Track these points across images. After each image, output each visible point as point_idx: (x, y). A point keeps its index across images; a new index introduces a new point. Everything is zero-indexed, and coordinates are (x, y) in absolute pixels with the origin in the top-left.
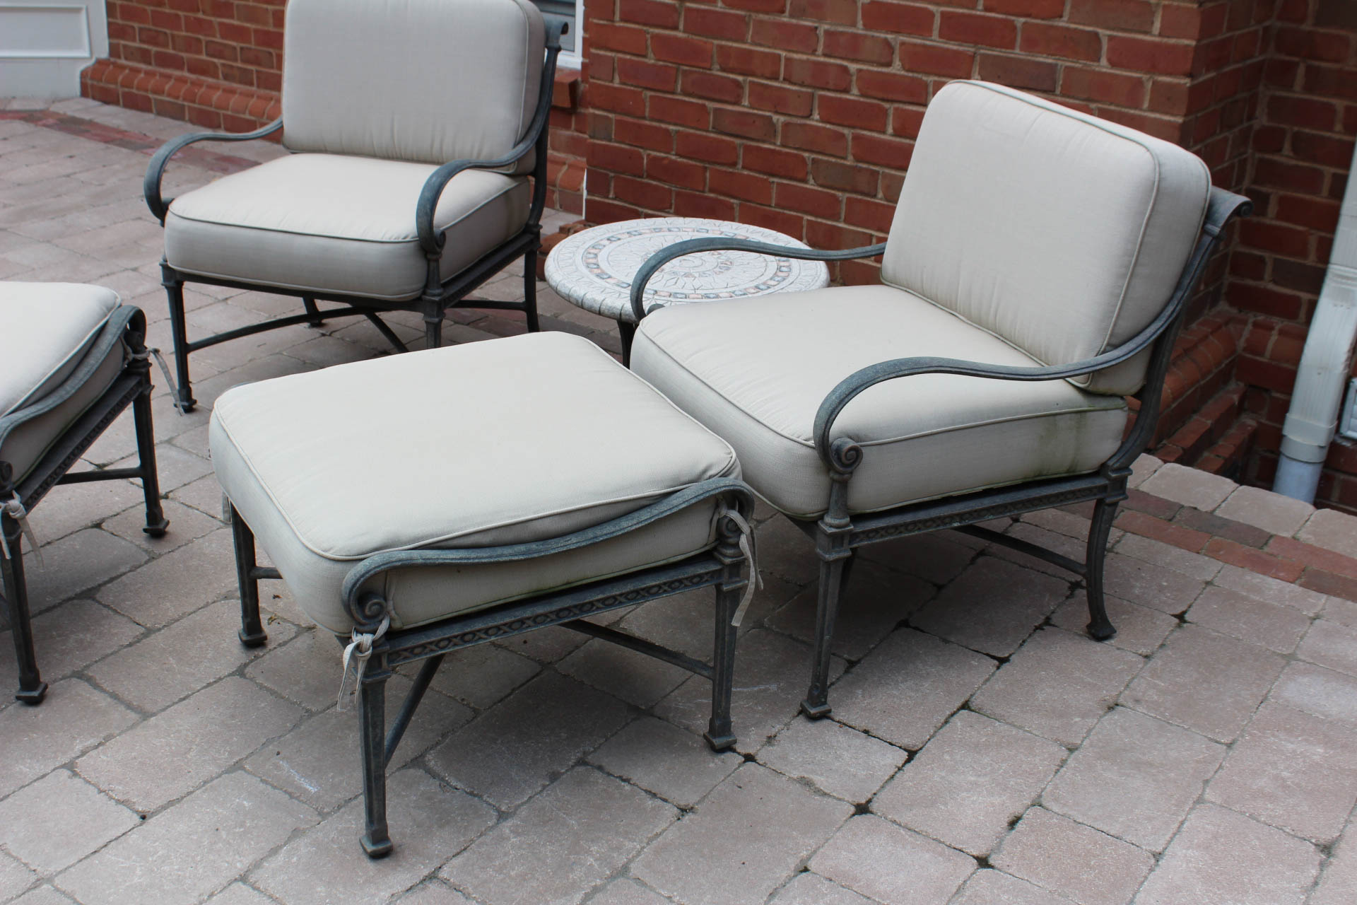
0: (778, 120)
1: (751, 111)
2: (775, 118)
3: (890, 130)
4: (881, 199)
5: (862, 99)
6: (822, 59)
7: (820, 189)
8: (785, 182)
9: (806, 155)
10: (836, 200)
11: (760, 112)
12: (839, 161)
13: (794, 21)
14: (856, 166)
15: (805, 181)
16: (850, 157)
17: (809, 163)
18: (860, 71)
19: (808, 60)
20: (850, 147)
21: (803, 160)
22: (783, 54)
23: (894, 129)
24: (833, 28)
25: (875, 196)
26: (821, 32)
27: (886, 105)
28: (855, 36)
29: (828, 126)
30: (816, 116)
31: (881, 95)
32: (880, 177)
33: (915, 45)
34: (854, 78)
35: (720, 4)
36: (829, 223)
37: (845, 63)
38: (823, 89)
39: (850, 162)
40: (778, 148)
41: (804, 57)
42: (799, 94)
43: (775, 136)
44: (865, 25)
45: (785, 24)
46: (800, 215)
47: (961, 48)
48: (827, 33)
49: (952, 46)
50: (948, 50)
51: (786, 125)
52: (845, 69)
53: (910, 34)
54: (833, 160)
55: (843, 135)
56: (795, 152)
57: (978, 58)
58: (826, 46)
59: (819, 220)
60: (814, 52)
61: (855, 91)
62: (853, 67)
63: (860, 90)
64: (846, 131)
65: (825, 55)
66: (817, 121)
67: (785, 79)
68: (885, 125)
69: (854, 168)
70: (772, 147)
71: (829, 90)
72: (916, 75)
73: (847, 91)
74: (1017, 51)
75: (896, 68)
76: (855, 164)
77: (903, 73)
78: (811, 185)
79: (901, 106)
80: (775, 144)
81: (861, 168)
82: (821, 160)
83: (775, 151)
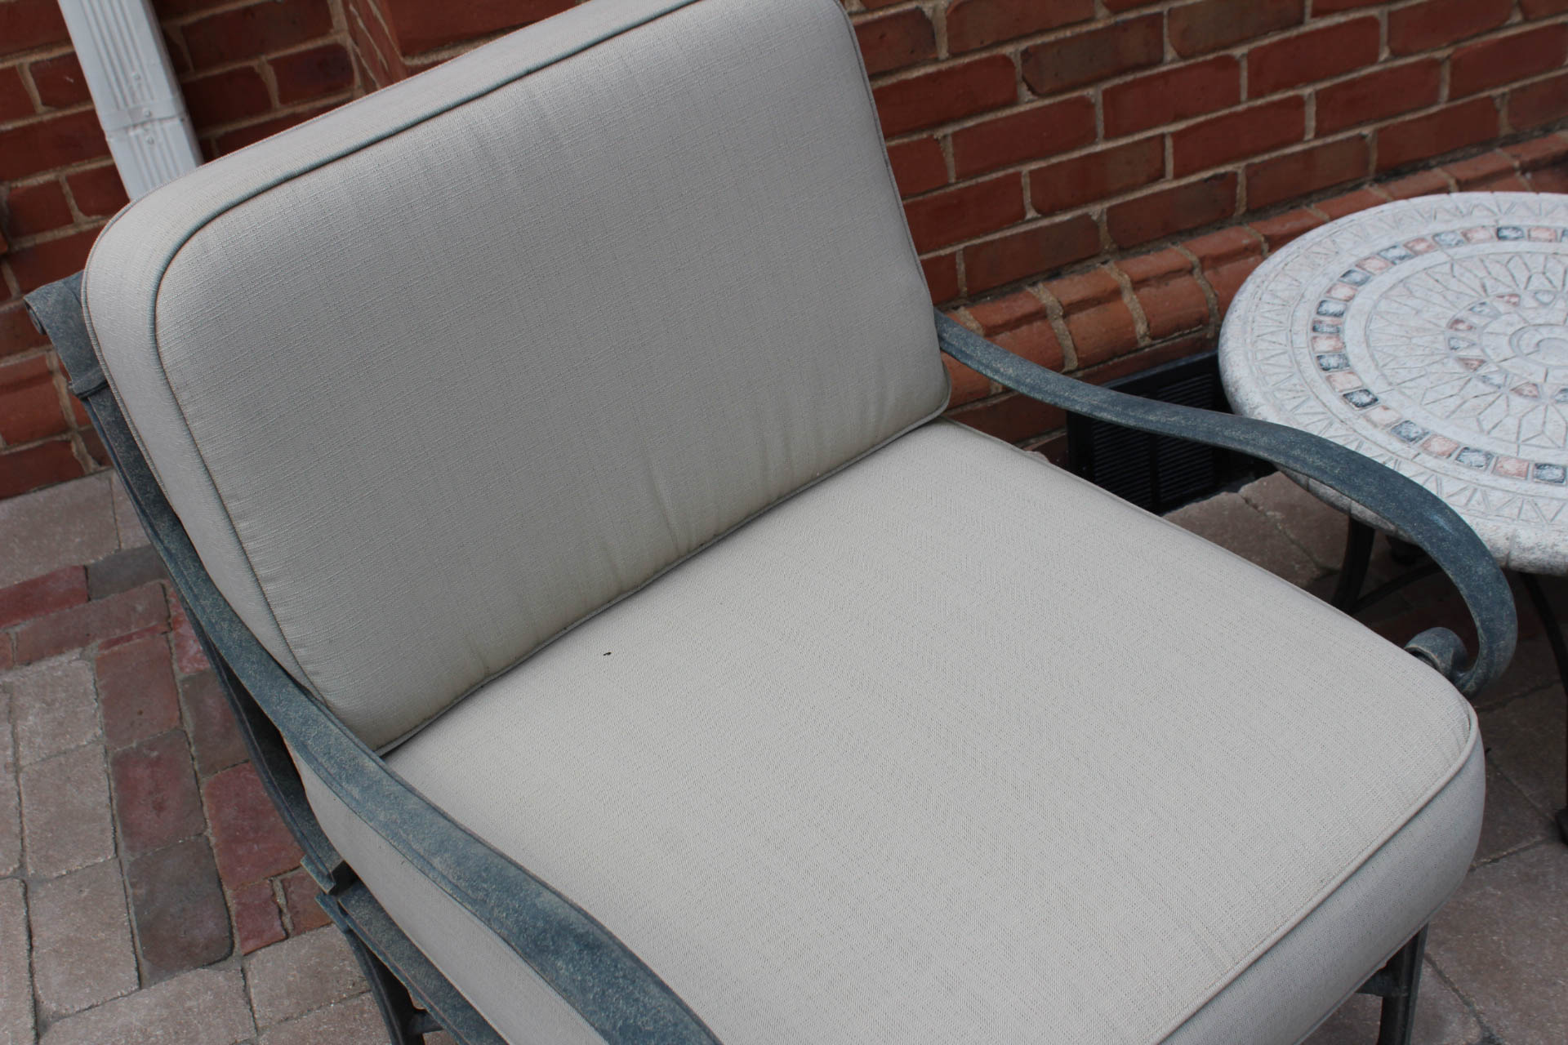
0: (934, 9)
1: (869, 17)
4: (1173, 61)
7: (1047, 102)
8: (970, 124)
9: (1009, 50)
10: (1086, 105)
11: (892, 11)
12: (1085, 28)
14: (1117, 24)
15: (1013, 101)
16: (1102, 12)
17: (1018, 62)
21: (1006, 61)
25: (1159, 61)
32: (1165, 21)
36: (1076, 154)
39: (1102, 19)
40: (944, 66)
43: (933, 44)
46: (1011, 171)
54: (1068, 33)
56: (984, 55)
59: (1054, 160)
69: (1115, 27)
70: (931, 69)
76: (1112, 21)
78: (1028, 103)
80: (936, 60)
81: (1127, 23)
82: (1044, 46)
83: (939, 73)
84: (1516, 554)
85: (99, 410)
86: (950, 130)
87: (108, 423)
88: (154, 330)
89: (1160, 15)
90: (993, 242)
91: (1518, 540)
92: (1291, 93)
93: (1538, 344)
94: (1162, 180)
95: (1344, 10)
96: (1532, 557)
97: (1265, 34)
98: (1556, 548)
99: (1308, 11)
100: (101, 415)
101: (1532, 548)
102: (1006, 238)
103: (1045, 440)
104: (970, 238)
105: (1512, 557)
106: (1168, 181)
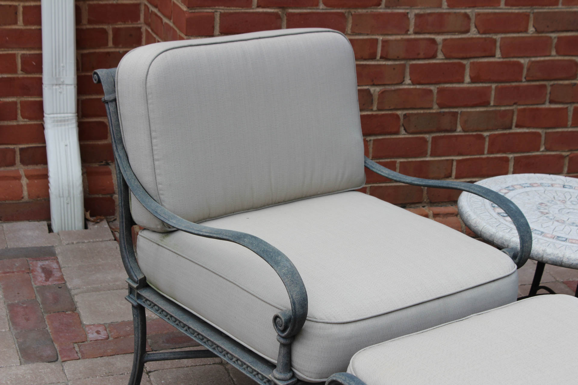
0: (374, 91)
2: (372, 89)
3: (467, 79)
4: (460, 132)
5: (446, 61)
6: (413, 37)
7: (410, 136)
8: (380, 137)
9: (399, 112)
10: (425, 141)
12: (428, 111)
13: (389, 11)
14: (440, 112)
15: (397, 133)
16: (436, 106)
17: (402, 118)
18: (445, 40)
19: (402, 40)
20: (435, 99)
21: (397, 116)
22: (380, 38)
23: (471, 78)
24: (422, 12)
25: (455, 131)
26: (411, 16)
27: (464, 62)
28: (441, 15)
29: (418, 87)
30: (408, 81)
31: (461, 55)
32: (459, 115)
33: (488, 14)
34: (440, 47)
35: (322, 6)
36: (418, 159)
37: (432, 36)
38: (414, 59)
39: (435, 109)
40: (374, 113)
41: (399, 37)
42: (393, 67)
43: (372, 103)
44: (448, 5)
45: (381, 14)
46: (393, 160)
47: (521, 11)
48: (417, 16)
49: (515, 10)
50: (512, 13)
51: (382, 93)
52: (433, 41)
53: (483, 6)
54: (422, 111)
55: (431, 91)
56: (390, 112)
57: (531, 16)
58: (416, 25)
59: (410, 160)
60: (406, 32)
61: (440, 55)
62: (439, 38)
63: (444, 55)
64: (432, 87)
65: (416, 33)
66: (409, 84)
67: (381, 58)
68: (463, 77)
69: (440, 113)
70: (369, 113)
71: (419, 59)
72: (488, 36)
73: (434, 57)
74: (560, 6)
75: (473, 33)
76: (439, 111)
77: (478, 36)
78: (403, 135)
79: (475, 60)
80: (372, 110)
81: (444, 112)
82: (412, 114)
83: (372, 115)
84: (545, 256)
85: (111, 107)
86: (372, 138)
87: (112, 111)
88: (147, 75)
89: (457, 113)
90: (381, 187)
91: (546, 251)
92: (504, 155)
93: (568, 213)
94: (450, 178)
95: (528, 127)
96: (550, 257)
97: (497, 129)
98: (558, 255)
99: (514, 124)
100: (111, 108)
101: (550, 254)
102: (387, 186)
104: (373, 183)
105: (544, 257)
106: (452, 179)
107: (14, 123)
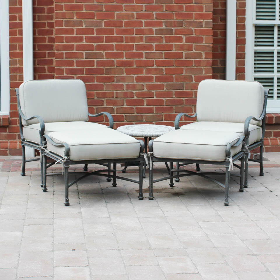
1: (107, 107)
2: (114, 107)
3: (145, 104)
5: (137, 99)
6: (126, 91)
7: (128, 122)
8: (118, 122)
9: (123, 115)
11: (109, 107)
13: (117, 83)
15: (123, 121)
16: (135, 113)
17: (124, 116)
18: (136, 92)
19: (122, 92)
20: (135, 111)
21: (123, 116)
22: (115, 91)
23: (146, 104)
24: (128, 84)
25: (143, 121)
26: (125, 85)
27: (144, 99)
28: (134, 85)
29: (129, 107)
30: (125, 105)
31: (143, 97)
33: (150, 84)
34: (135, 94)
35: (96, 82)
37: (132, 91)
38: (127, 98)
39: (135, 114)
41: (121, 91)
42: (120, 100)
43: (114, 112)
44: (136, 82)
45: (114, 84)
47: (161, 83)
48: (126, 85)
49: (159, 83)
50: (158, 84)
51: (117, 109)
52: (132, 93)
53: (148, 82)
54: (131, 114)
55: (133, 108)
56: (120, 114)
57: (165, 85)
58: (126, 88)
60: (123, 90)
61: (135, 97)
62: (134, 92)
63: (137, 97)
64: (134, 107)
65: (126, 90)
66: (126, 106)
67: (116, 97)
68: (144, 104)
71: (128, 98)
72: (150, 91)
73: (133, 97)
74: (174, 82)
75: (145, 90)
76: (137, 114)
77: (147, 91)
79: (147, 99)
80: (114, 114)
81: (139, 115)
82: (128, 115)
83: (114, 115)
85: (18, 97)
86: (115, 123)
89: (143, 115)
95: (169, 121)
97: (157, 121)
99: (163, 119)
103: (122, 163)
107: (16, 126)
